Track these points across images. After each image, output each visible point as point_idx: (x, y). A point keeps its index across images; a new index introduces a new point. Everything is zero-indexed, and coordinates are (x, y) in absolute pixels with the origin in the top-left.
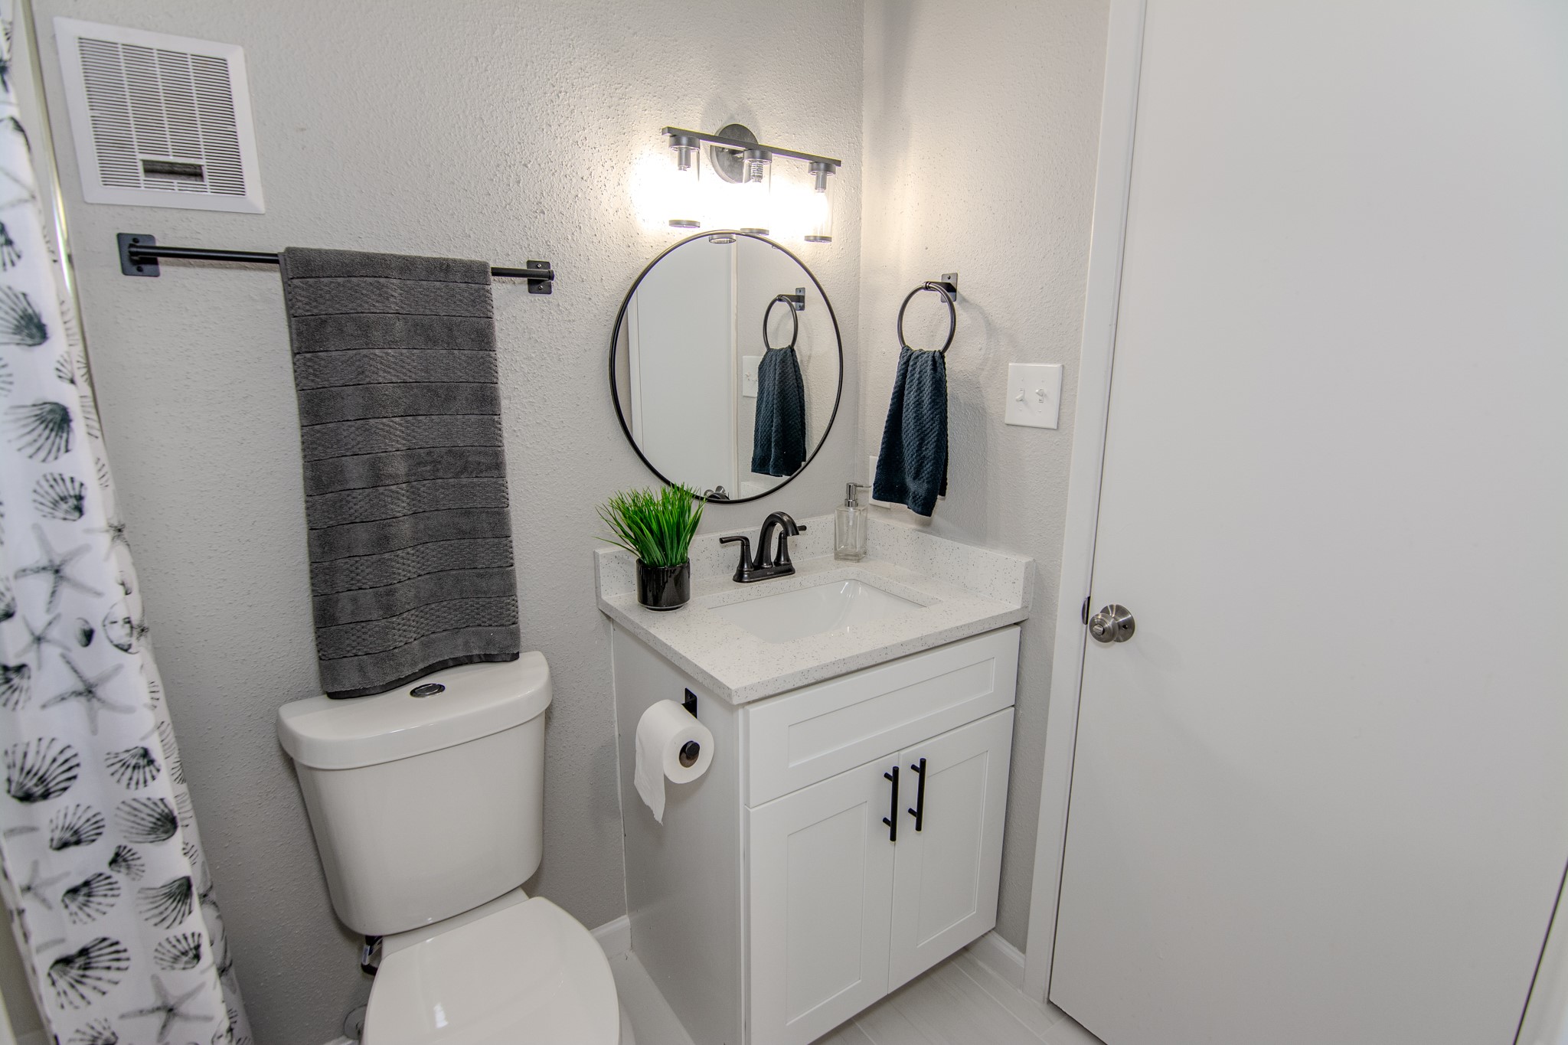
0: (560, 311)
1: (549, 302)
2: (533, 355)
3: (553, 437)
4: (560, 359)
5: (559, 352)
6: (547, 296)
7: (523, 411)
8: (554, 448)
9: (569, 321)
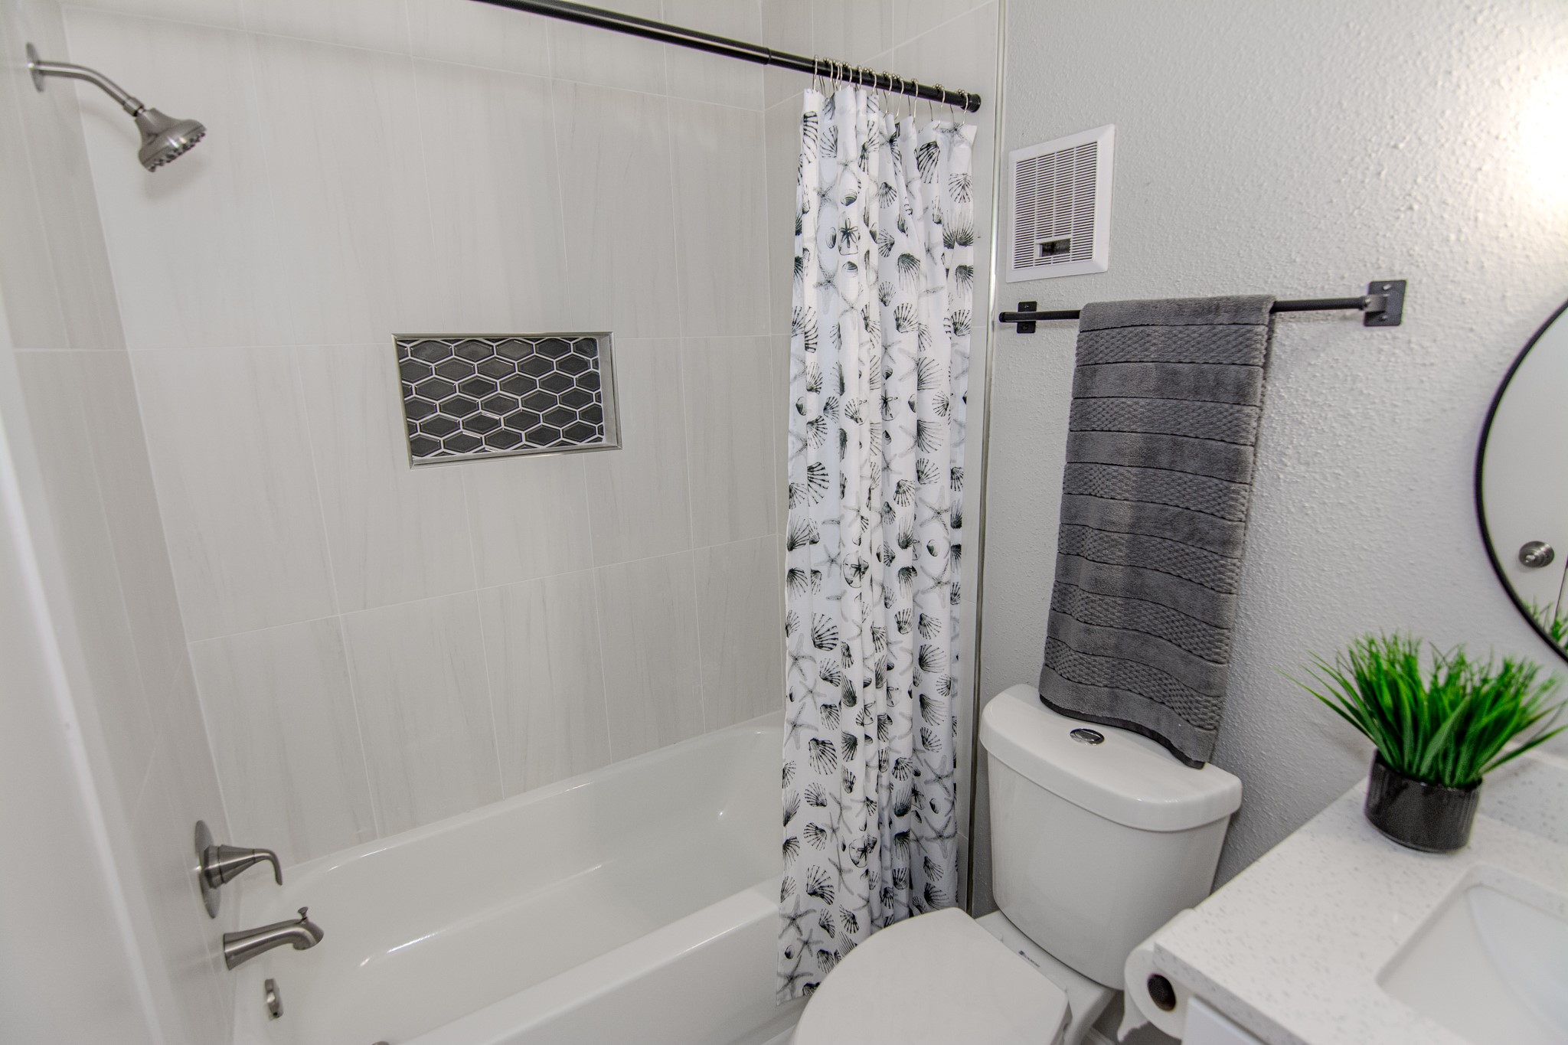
0: (1411, 349)
1: (1394, 338)
2: (1353, 412)
3: (1360, 527)
4: (1394, 420)
5: (1396, 410)
6: (1393, 330)
7: (1322, 484)
8: (1357, 542)
9: (1424, 365)
